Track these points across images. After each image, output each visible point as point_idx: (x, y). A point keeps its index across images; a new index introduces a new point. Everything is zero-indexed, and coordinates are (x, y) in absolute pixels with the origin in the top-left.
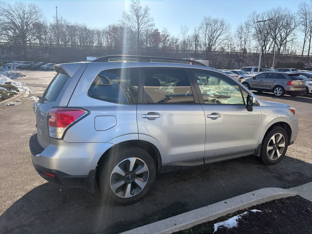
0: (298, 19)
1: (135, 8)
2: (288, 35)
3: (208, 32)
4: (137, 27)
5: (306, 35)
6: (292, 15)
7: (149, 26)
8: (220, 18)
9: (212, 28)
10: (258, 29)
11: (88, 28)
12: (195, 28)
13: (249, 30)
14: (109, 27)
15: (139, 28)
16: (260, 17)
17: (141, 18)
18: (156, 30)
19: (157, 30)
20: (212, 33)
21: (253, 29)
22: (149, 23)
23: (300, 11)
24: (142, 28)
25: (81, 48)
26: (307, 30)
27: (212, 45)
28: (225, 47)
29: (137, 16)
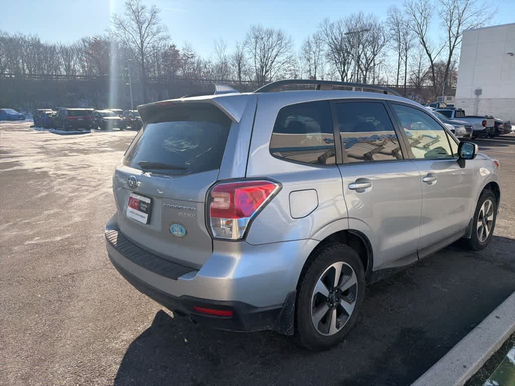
0: (388, 30)
1: (134, 8)
2: (375, 55)
3: (258, 51)
4: (140, 41)
5: (400, 55)
6: (380, 25)
7: (160, 39)
8: (276, 28)
9: (264, 43)
10: (332, 46)
11: (42, 42)
12: (237, 43)
13: (321, 48)
14: (84, 41)
15: (142, 42)
16: (335, 27)
17: (145, 26)
18: (171, 47)
19: (174, 46)
20: (265, 51)
21: (326, 45)
22: (160, 35)
23: (390, 18)
24: (148, 43)
25: (35, 80)
26: (401, 47)
27: (266, 72)
28: (285, 74)
29: (138, 22)
